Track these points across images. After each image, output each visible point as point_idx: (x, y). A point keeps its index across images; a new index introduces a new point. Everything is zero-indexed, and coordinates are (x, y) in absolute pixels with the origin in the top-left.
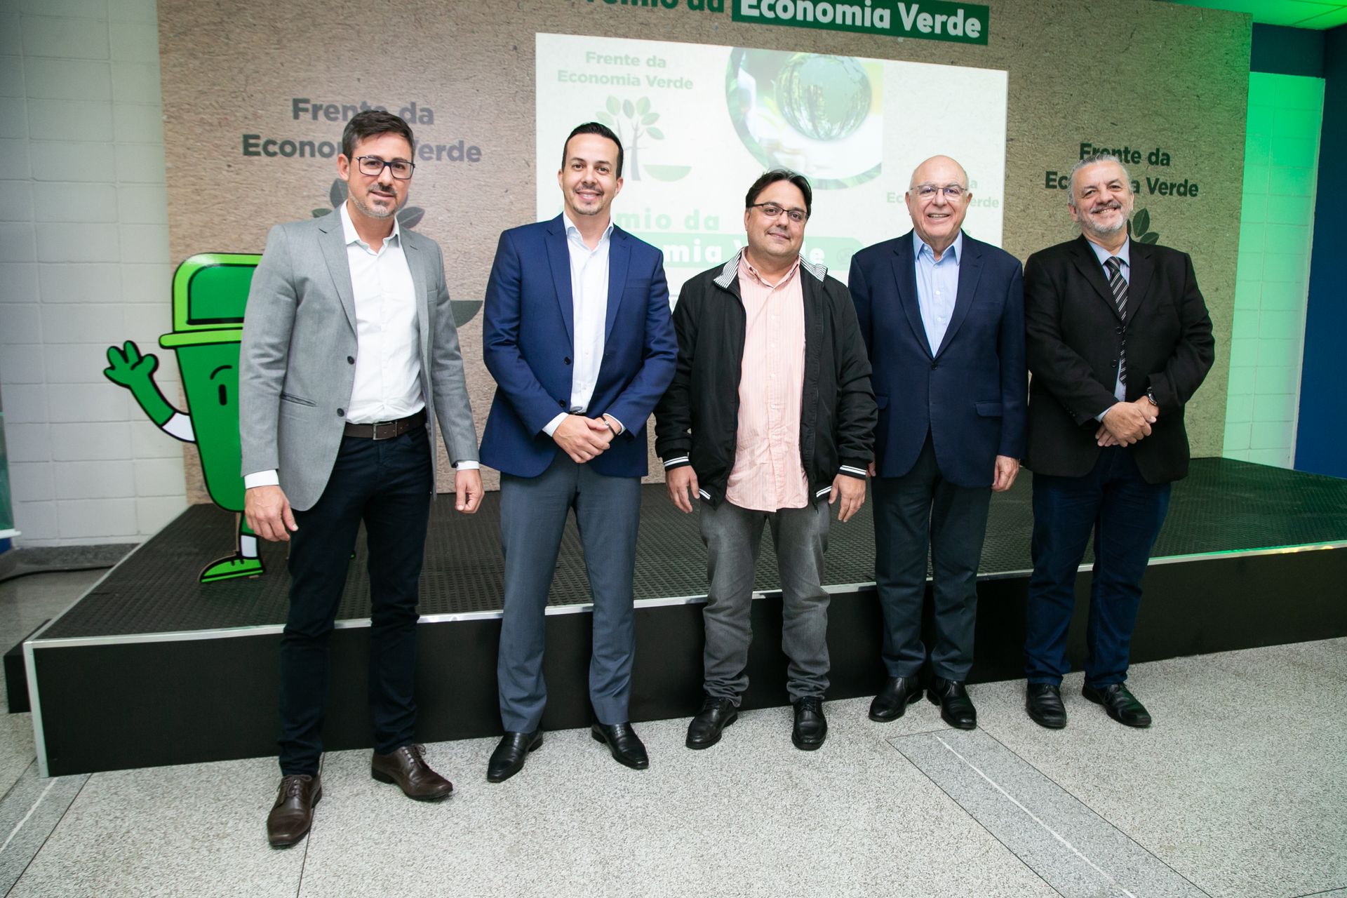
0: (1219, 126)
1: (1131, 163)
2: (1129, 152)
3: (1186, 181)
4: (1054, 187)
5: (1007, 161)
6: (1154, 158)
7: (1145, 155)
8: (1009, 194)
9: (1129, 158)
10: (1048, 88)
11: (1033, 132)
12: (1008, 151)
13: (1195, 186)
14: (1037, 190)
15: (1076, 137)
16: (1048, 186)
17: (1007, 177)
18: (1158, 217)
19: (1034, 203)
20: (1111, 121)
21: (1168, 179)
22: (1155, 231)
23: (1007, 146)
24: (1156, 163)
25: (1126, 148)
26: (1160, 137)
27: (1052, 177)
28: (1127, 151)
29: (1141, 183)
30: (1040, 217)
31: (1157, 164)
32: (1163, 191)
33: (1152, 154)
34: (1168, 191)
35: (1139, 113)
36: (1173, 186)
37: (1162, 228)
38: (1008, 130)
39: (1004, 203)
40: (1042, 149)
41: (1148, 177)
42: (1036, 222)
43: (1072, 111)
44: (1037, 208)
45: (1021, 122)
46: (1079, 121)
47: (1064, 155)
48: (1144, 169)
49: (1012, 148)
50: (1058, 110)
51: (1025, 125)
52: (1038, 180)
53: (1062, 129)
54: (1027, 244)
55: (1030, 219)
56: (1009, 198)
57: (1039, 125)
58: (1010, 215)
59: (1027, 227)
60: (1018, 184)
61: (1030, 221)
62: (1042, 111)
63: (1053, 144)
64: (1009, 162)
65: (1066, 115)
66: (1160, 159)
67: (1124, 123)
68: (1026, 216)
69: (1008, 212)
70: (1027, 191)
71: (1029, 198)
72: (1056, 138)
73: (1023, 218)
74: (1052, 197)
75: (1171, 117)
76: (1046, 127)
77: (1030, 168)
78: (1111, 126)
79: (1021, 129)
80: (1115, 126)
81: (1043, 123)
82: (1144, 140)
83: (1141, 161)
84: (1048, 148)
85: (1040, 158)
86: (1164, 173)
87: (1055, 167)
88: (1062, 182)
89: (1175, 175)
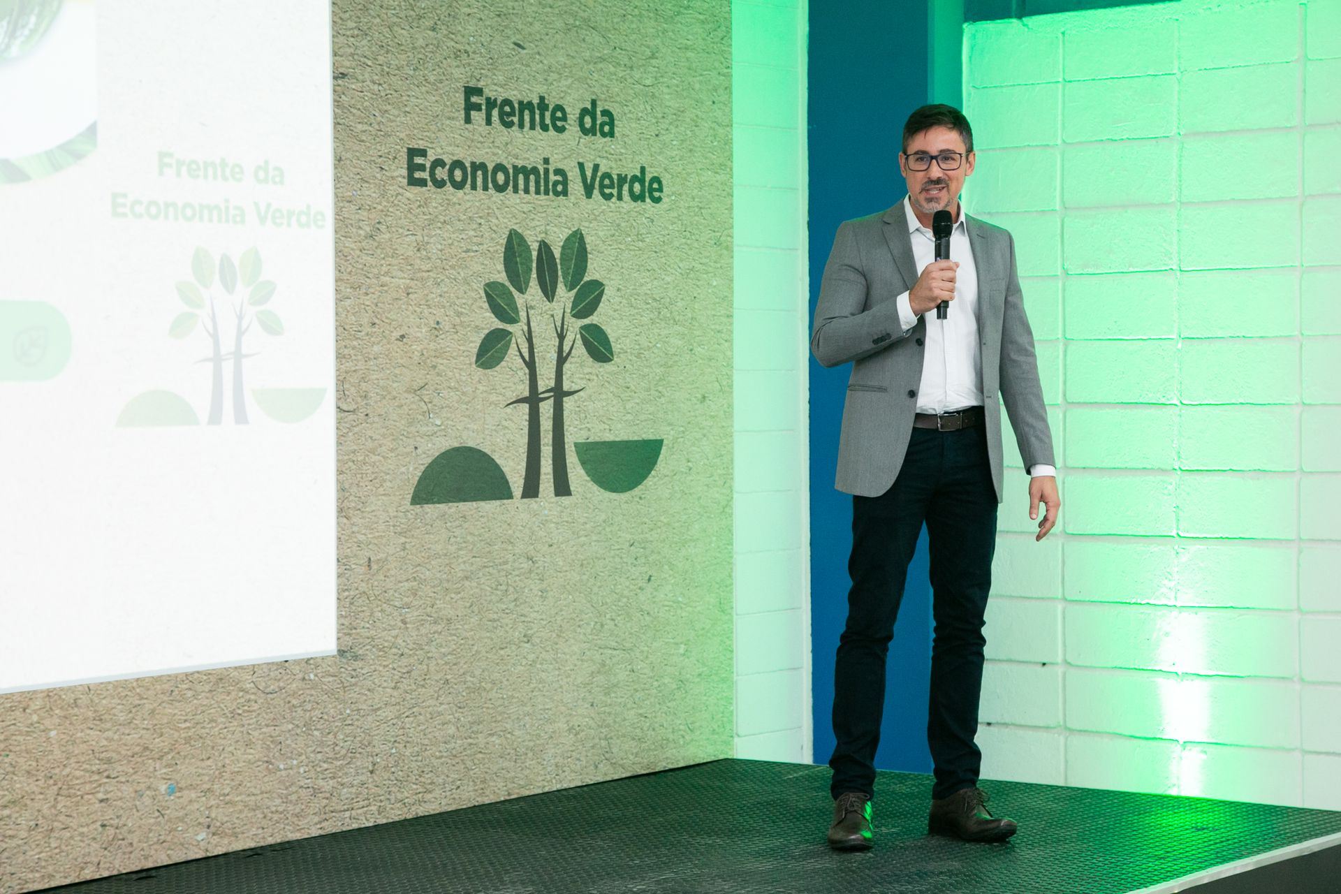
0: (689, 54)
1: (552, 132)
2: (547, 106)
3: (642, 170)
4: (422, 183)
5: (336, 124)
6: (588, 120)
7: (573, 114)
8: (343, 199)
9: (548, 121)
11: (381, 59)
12: (337, 103)
13: (656, 179)
14: (392, 190)
15: (457, 73)
17: (338, 160)
18: (602, 247)
19: (389, 220)
20: (513, 39)
21: (614, 164)
22: (596, 276)
23: (335, 91)
24: (593, 130)
25: (542, 98)
26: (595, 75)
27: (418, 160)
28: (542, 104)
29: (569, 174)
31: (594, 134)
32: (607, 191)
33: (584, 112)
34: (615, 192)
35: (559, 24)
36: (622, 179)
37: (610, 271)
38: (335, 54)
39: (336, 219)
40: (397, 98)
41: (581, 160)
42: (394, 261)
43: (446, 14)
44: (394, 229)
45: (357, 36)
46: (460, 38)
47: (436, 111)
48: (573, 143)
49: (344, 94)
50: (422, 11)
51: (365, 42)
52: (393, 168)
53: (432, 54)
54: (380, 310)
55: (383, 256)
56: (344, 207)
57: (390, 43)
58: (347, 245)
59: (379, 273)
60: (359, 177)
61: (384, 258)
62: (393, 12)
63: (416, 88)
64: (339, 127)
65: (436, 24)
66: (598, 122)
67: (536, 43)
68: (376, 248)
69: (343, 238)
70: (375, 192)
71: (379, 207)
72: (421, 73)
73: (370, 252)
74: (419, 206)
75: (613, 32)
76: (402, 48)
77: (378, 140)
78: (514, 49)
79: (359, 52)
80: (520, 50)
81: (396, 40)
82: (570, 80)
83: (567, 127)
84: (409, 96)
85: (394, 119)
86: (606, 152)
87: (422, 139)
88: (437, 172)
89: (625, 158)
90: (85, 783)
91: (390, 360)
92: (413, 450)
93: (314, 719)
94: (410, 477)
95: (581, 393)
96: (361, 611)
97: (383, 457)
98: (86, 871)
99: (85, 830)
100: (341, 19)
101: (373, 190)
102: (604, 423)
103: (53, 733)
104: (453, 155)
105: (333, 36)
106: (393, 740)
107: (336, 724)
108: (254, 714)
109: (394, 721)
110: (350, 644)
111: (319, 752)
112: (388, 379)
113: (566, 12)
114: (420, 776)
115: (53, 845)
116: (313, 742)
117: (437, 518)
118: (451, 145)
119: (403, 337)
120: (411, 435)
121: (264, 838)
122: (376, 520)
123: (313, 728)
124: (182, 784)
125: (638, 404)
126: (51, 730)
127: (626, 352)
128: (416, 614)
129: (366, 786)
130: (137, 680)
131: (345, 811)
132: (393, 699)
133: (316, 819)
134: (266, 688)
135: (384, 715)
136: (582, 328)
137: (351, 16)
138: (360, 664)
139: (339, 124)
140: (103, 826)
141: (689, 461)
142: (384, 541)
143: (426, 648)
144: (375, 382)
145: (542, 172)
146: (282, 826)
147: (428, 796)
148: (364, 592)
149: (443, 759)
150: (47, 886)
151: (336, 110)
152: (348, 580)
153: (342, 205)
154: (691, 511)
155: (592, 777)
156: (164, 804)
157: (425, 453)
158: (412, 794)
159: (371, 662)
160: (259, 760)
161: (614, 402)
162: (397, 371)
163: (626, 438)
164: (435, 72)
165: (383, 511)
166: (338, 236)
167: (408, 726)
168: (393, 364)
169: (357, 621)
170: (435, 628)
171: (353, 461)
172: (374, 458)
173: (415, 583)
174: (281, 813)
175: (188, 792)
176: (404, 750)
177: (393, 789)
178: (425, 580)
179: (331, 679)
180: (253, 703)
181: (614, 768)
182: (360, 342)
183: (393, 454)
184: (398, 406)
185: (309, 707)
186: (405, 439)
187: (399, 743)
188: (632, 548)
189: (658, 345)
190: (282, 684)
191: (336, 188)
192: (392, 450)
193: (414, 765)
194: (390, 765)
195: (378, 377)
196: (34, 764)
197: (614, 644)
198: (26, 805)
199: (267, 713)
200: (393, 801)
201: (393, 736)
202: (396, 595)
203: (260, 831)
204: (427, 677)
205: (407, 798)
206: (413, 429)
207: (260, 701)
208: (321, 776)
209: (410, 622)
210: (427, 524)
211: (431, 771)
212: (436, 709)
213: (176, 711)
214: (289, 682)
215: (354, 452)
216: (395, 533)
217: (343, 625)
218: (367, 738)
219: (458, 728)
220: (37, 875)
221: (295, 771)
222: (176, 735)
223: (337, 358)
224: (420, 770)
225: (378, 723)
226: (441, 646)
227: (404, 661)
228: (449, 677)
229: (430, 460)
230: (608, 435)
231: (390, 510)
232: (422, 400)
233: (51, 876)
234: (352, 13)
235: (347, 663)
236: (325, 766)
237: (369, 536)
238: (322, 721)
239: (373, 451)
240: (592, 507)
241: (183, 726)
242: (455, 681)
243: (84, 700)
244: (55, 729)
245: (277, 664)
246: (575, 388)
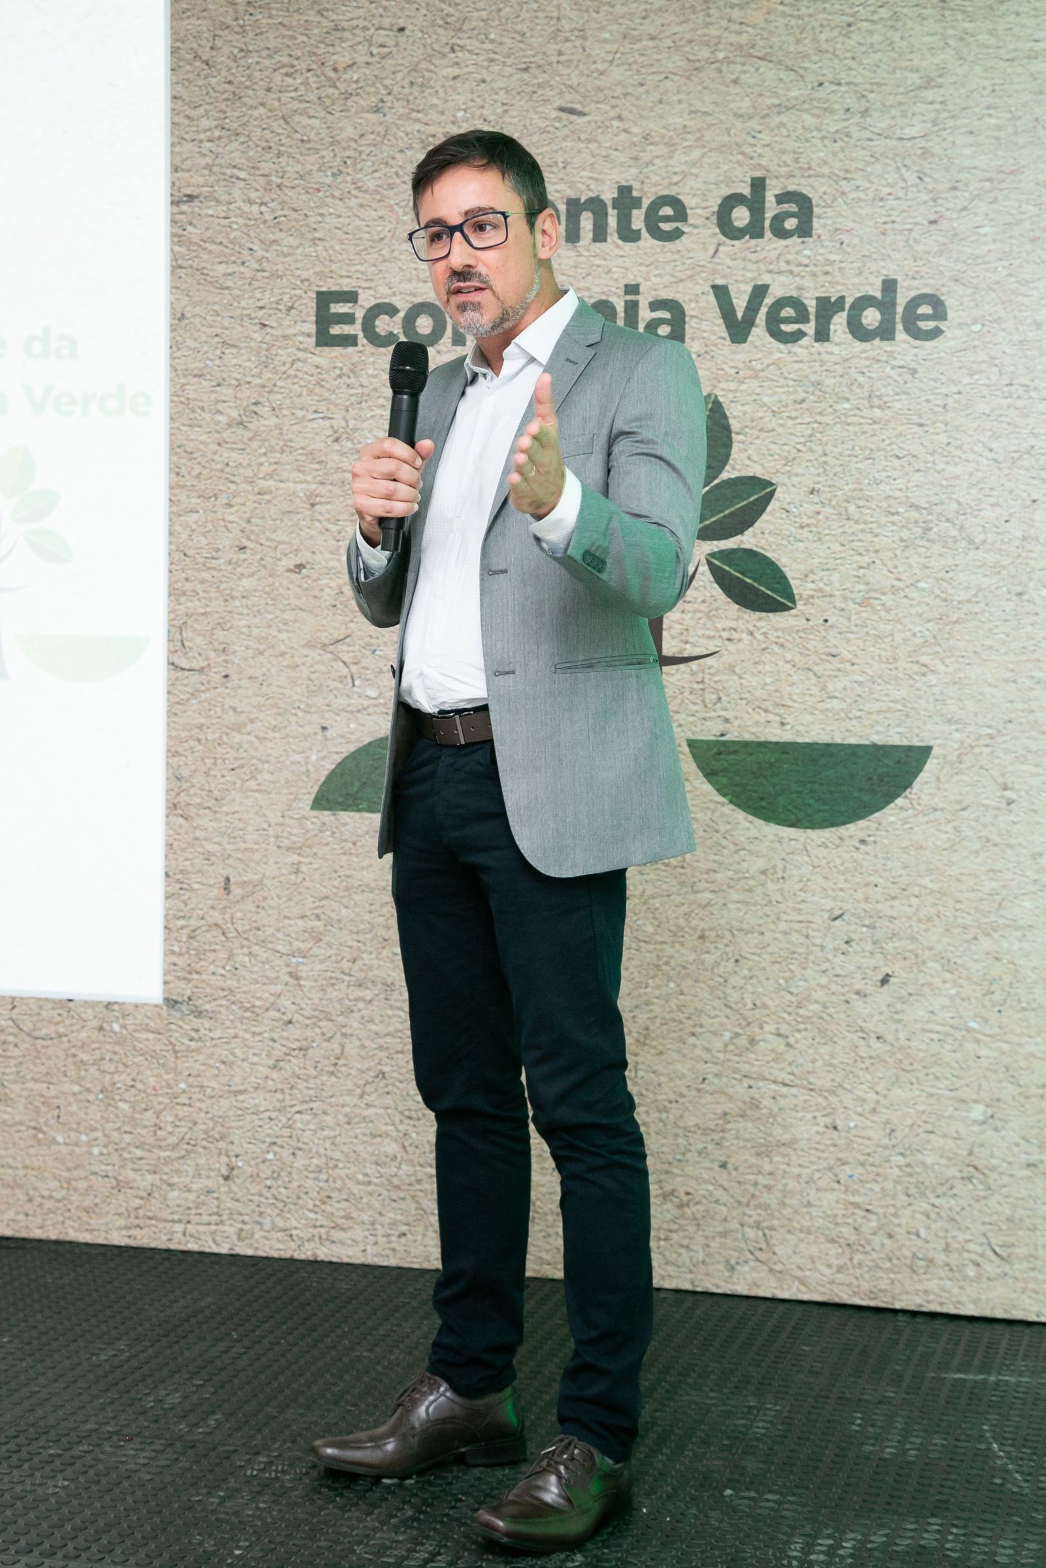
1: (647, 240)
2: (637, 203)
3: (889, 286)
4: (350, 341)
5: (176, 267)
6: (741, 215)
7: (702, 207)
8: (187, 372)
9: (636, 224)
10: (313, 17)
11: (265, 167)
12: (178, 237)
13: (928, 299)
14: (283, 355)
16: (324, 339)
17: (179, 319)
18: (771, 422)
19: (276, 399)
20: (558, 102)
21: (808, 283)
22: (757, 470)
23: (174, 222)
24: (755, 230)
25: (625, 191)
26: (765, 137)
27: (339, 308)
28: (626, 199)
29: (690, 309)
30: (299, 443)
31: (759, 234)
32: (788, 328)
33: (731, 202)
34: (810, 328)
35: (675, 62)
36: (827, 307)
37: (788, 461)
38: (175, 169)
39: (172, 401)
40: (297, 221)
41: (720, 282)
42: (285, 458)
43: (406, 82)
44: (285, 412)
45: (220, 138)
46: (433, 116)
47: (379, 233)
48: (702, 256)
49: (191, 224)
50: (354, 86)
51: (234, 145)
52: (286, 323)
53: (372, 148)
54: (254, 528)
55: (263, 450)
56: (188, 384)
57: (284, 141)
58: (192, 437)
59: (255, 475)
60: (217, 339)
61: (265, 454)
62: (293, 94)
63: (337, 202)
64: (181, 273)
65: (382, 101)
66: (769, 215)
67: (614, 102)
68: (250, 440)
69: (185, 428)
70: (249, 360)
71: (258, 381)
72: (349, 178)
73: (239, 446)
74: (340, 376)
75: (815, 58)
76: (308, 146)
77: (256, 284)
78: (559, 119)
79: (222, 161)
80: (573, 118)
81: (298, 136)
82: (697, 153)
83: (686, 229)
84: (322, 215)
85: (291, 251)
86: (788, 263)
87: (348, 277)
88: (377, 323)
89: (840, 269)
91: (273, 599)
92: (319, 730)
93: (119, 1085)
94: (312, 769)
95: (709, 661)
96: (210, 951)
97: (257, 737)
100: (188, 117)
101: (246, 357)
102: (766, 711)
104: (414, 295)
105: (173, 145)
106: (269, 1140)
107: (161, 1099)
108: (13, 1062)
109: (273, 1115)
110: (188, 993)
111: (126, 1132)
112: (270, 626)
113: (690, 41)
114: (324, 1203)
116: (117, 1116)
117: (367, 833)
118: (410, 281)
119: (300, 567)
120: (313, 709)
121: (28, 1227)
122: (241, 825)
123: (117, 1098)
125: (860, 683)
127: (831, 596)
128: (318, 967)
129: (215, 1195)
131: (173, 1221)
132: (270, 1083)
133: (121, 1222)
134: (34, 1030)
135: (252, 1101)
136: (712, 555)
137: (207, 112)
138: (207, 1023)
139: (180, 267)
141: (1005, 788)
142: (257, 856)
143: (340, 1019)
144: (245, 630)
145: (620, 308)
146: (60, 1219)
147: (336, 1235)
148: (216, 925)
149: (371, 1187)
151: (176, 248)
152: (186, 905)
153: (183, 380)
154: (1010, 876)
155: (722, 1284)
157: (342, 737)
158: (307, 1226)
159: (228, 1023)
160: (21, 1123)
161: (795, 678)
162: (289, 616)
163: (824, 739)
164: (377, 175)
165: (257, 813)
166: (177, 425)
167: (299, 1125)
168: (281, 606)
169: (202, 963)
170: (359, 993)
171: (199, 740)
172: (237, 738)
173: (319, 923)
174: (58, 1201)
176: (291, 1158)
177: (269, 1211)
178: (339, 921)
179: (151, 1036)
180: (11, 1047)
181: (779, 1280)
182: (215, 573)
183: (277, 735)
184: (288, 667)
185: (110, 1067)
186: (301, 714)
187: (282, 1147)
188: (837, 923)
189: (922, 585)
190: (61, 1030)
191: (172, 358)
192: (275, 729)
193: (309, 1183)
194: (263, 1175)
195: (248, 623)
197: (781, 1076)
199: (35, 1064)
200: (267, 1227)
201: (269, 1135)
202: (280, 935)
203: (22, 1217)
204: (341, 1062)
205: (296, 1228)
206: (318, 700)
207: (23, 1046)
208: (130, 1165)
209: (308, 978)
210: (346, 841)
211: (347, 1200)
212: (358, 1111)
214: (75, 1028)
215: (200, 727)
216: (279, 847)
217: (175, 965)
218: (219, 1128)
219: (404, 1147)
221: (84, 1149)
223: (170, 595)
224: (324, 1194)
225: (239, 1112)
226: (371, 1021)
227: (294, 1032)
228: (386, 1069)
229: (352, 748)
230: (778, 732)
231: (270, 814)
232: (338, 658)
234: (208, 107)
235: (182, 1019)
236: (139, 1153)
237: (227, 847)
238: (133, 1091)
239: (238, 728)
240: (731, 846)
242: (400, 1077)
245: (54, 1001)
246: (689, 651)
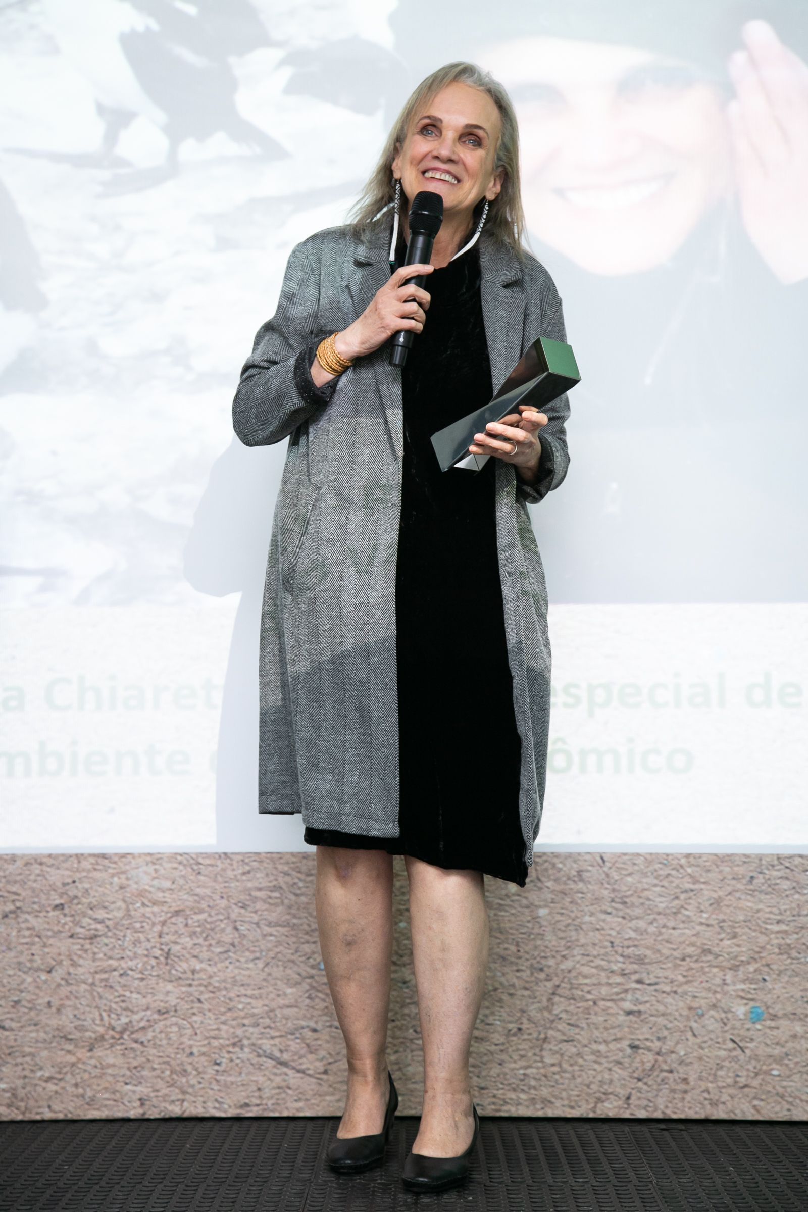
90: (599, 984)
98: (606, 1104)
99: (602, 1048)
103: (542, 912)
115: (548, 1060)
124: (778, 1009)
126: (540, 907)
130: (688, 856)
140: (634, 1047)
150: (540, 1114)
156: (743, 1032)
175: (788, 1022)
196: (513, 948)
198: (500, 1001)
213: (761, 906)
220: (523, 1096)
222: (762, 939)
233: (546, 1102)
241: (776, 928)
243: (594, 873)
244: (546, 906)
